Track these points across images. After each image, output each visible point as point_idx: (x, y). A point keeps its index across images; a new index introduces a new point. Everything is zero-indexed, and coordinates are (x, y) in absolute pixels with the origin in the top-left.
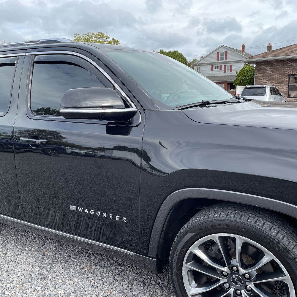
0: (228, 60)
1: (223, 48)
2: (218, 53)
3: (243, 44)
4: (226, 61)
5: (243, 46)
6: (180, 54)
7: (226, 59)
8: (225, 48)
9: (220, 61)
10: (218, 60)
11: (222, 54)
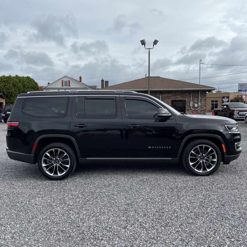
0: (70, 87)
1: (66, 78)
2: (62, 81)
3: (80, 76)
4: (69, 87)
5: (80, 78)
6: (32, 79)
7: (69, 86)
8: (68, 78)
9: (64, 87)
10: (63, 86)
11: (66, 82)
